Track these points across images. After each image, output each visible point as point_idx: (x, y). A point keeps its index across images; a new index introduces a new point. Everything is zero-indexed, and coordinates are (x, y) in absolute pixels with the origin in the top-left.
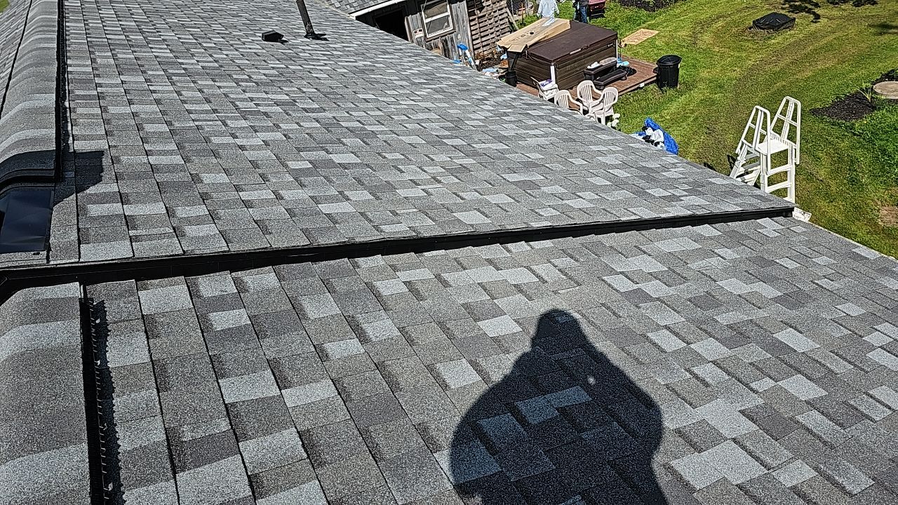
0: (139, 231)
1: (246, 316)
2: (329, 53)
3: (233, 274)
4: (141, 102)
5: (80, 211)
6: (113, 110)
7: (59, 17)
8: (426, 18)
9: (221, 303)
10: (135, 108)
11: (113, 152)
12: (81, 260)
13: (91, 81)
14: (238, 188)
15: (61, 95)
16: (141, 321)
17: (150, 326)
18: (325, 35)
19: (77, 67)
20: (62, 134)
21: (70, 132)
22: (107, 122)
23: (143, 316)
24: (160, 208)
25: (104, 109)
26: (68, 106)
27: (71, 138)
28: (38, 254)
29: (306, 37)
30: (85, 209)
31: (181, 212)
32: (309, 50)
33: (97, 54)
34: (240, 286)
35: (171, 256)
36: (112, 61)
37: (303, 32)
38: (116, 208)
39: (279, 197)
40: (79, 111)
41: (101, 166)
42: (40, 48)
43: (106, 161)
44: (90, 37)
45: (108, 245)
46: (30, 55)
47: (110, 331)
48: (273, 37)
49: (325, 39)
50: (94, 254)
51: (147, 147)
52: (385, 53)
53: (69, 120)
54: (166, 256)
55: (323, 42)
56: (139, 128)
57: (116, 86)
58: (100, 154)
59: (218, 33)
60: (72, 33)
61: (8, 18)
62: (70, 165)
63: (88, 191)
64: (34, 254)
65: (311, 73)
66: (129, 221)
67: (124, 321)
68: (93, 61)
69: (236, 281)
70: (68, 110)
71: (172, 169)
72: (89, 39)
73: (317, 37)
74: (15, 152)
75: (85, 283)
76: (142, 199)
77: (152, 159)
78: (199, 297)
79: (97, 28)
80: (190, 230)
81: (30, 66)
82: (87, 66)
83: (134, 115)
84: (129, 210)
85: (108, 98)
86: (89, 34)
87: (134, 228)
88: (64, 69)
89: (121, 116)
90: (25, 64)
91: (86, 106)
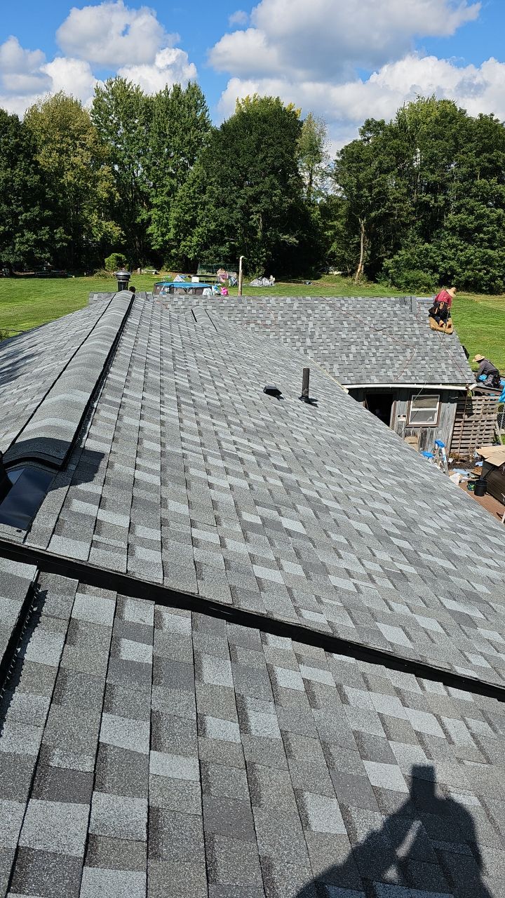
0: (101, 538)
1: (151, 654)
2: (314, 419)
3: (157, 606)
4: (150, 420)
5: (65, 504)
6: (127, 420)
7: (119, 330)
8: (413, 407)
9: (136, 633)
10: (143, 423)
11: (112, 458)
12: (48, 550)
13: (120, 390)
14: (193, 524)
15: (94, 397)
16: (66, 623)
17: (71, 630)
18: (316, 401)
19: (116, 375)
20: (81, 431)
21: (88, 429)
22: (117, 429)
23: (71, 618)
24: (123, 521)
25: (120, 417)
26: (95, 406)
27: (86, 435)
28: (20, 531)
29: (300, 398)
30: (70, 502)
31: (141, 531)
32: (299, 411)
33: (134, 368)
34: (158, 623)
35: (116, 571)
36: (142, 378)
37: (300, 393)
38: (92, 509)
39: (223, 545)
40: (102, 413)
41: (97, 467)
42: (98, 353)
43: (103, 464)
44: (135, 353)
45: (72, 542)
46: (86, 356)
47: (40, 622)
48: (273, 392)
49: (316, 405)
50: (62, 548)
51: (139, 461)
52: (364, 432)
53: (91, 419)
54: (111, 570)
55: (313, 407)
56: (139, 442)
57: (136, 399)
58: (101, 456)
59: (231, 376)
60: (124, 346)
61: (84, 317)
62: (75, 459)
63: (79, 487)
64: (17, 531)
65: (292, 433)
66: (97, 525)
67: (54, 617)
68: (129, 373)
69: (157, 615)
70: (94, 410)
71: (149, 487)
72: (133, 354)
73: (309, 401)
75: (41, 569)
76: (116, 508)
77: (138, 474)
78: (121, 618)
79: (143, 347)
80: (141, 552)
81: (84, 364)
82: (121, 376)
83: (140, 429)
84: (103, 515)
85: (127, 409)
86: (135, 350)
87: (99, 534)
88: (106, 374)
89: (129, 427)
90: (80, 362)
91: (108, 410)
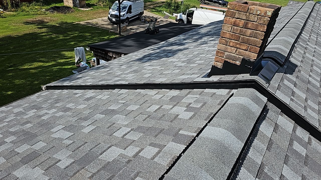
0: (294, 98)
1: (305, 153)
3: (310, 135)
4: (317, 58)
5: (282, 80)
6: (307, 55)
7: (308, 17)
9: (300, 141)
10: (314, 58)
11: (300, 68)
12: (275, 94)
13: (306, 42)
15: (295, 42)
16: (275, 124)
17: (276, 128)
19: (304, 35)
20: (290, 54)
21: (292, 54)
22: (303, 57)
23: (276, 123)
24: (304, 96)
25: (305, 53)
26: (296, 46)
27: (291, 56)
30: (283, 80)
31: (309, 102)
33: (312, 34)
34: (309, 142)
35: (299, 114)
36: (315, 39)
38: (292, 86)
40: (298, 49)
41: (295, 70)
42: (298, 24)
43: (297, 69)
44: (313, 28)
45: (284, 96)
46: (294, 24)
47: (266, 119)
50: (279, 95)
51: (311, 73)
53: (294, 50)
54: (298, 113)
56: (312, 66)
57: (312, 48)
58: (296, 66)
60: (309, 24)
61: (289, 9)
62: (287, 64)
63: (287, 75)
64: (266, 83)
66: (293, 93)
67: (271, 120)
68: (310, 36)
69: (309, 139)
70: (295, 47)
71: (314, 86)
72: (312, 28)
74: (276, 50)
75: (268, 100)
76: (300, 89)
77: (310, 79)
78: (295, 132)
79: (317, 26)
80: (309, 111)
81: (293, 27)
82: (308, 36)
83: (313, 61)
84: (295, 90)
85: (308, 50)
86: (313, 27)
87: (293, 96)
88: (301, 34)
89: (308, 58)
90: (291, 26)
91: (300, 49)
